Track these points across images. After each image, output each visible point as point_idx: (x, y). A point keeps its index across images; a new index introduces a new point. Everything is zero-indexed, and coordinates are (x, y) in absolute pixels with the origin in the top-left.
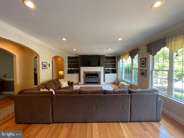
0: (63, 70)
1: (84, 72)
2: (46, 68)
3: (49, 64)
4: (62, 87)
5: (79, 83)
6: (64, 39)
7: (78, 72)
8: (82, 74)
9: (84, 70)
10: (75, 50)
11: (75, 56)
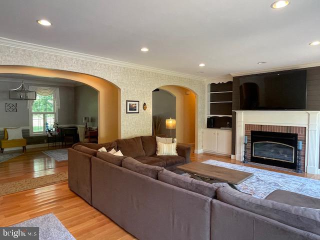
0: (174, 118)
1: (247, 126)
2: (137, 111)
3: (145, 104)
4: (158, 155)
5: (232, 156)
6: (145, 50)
7: (230, 126)
8: (241, 132)
9: (245, 119)
10: (202, 65)
11: (225, 82)
